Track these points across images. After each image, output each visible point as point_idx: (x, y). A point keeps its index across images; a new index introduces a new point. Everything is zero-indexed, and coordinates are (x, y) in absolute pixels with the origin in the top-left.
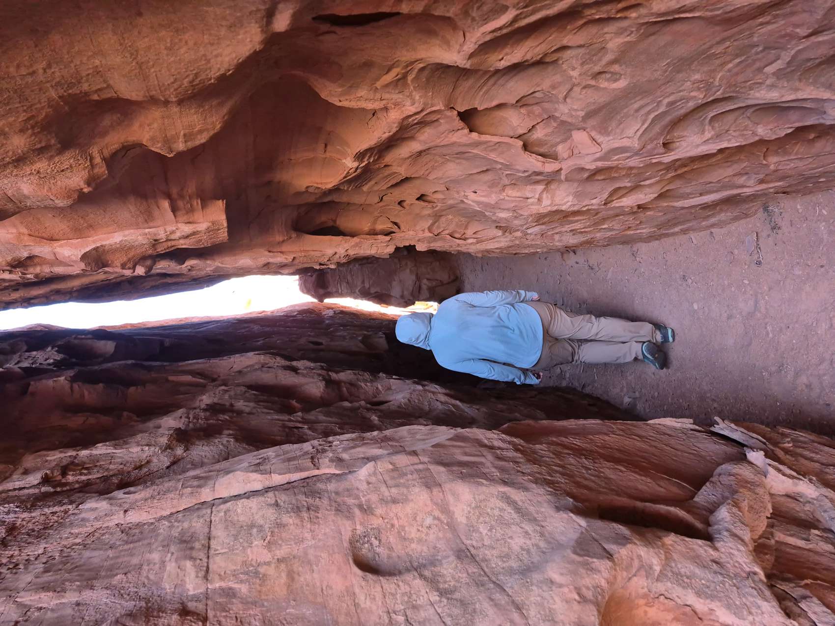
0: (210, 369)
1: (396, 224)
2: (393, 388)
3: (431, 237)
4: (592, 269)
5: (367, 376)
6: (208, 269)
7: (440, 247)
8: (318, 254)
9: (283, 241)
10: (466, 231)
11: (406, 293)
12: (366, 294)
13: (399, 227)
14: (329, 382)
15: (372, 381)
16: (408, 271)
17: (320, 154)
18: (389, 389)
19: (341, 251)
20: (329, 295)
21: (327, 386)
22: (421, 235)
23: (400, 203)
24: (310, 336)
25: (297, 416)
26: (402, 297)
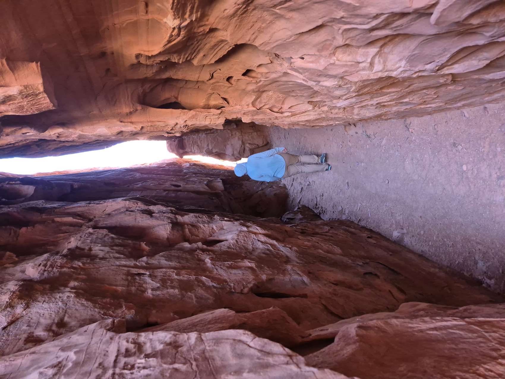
0: (88, 211)
1: (225, 99)
2: (225, 228)
3: (254, 111)
4: (369, 137)
5: (205, 218)
6: (73, 136)
7: (262, 119)
8: (162, 124)
9: (131, 113)
10: (283, 106)
11: (235, 152)
12: (210, 153)
13: (228, 103)
14: (175, 225)
15: (209, 223)
16: (237, 138)
17: (142, 16)
18: (222, 229)
19: (181, 122)
20: (186, 153)
21: (173, 228)
22: (246, 109)
23: (229, 79)
24: (173, 180)
25: (142, 261)
26: (233, 155)
